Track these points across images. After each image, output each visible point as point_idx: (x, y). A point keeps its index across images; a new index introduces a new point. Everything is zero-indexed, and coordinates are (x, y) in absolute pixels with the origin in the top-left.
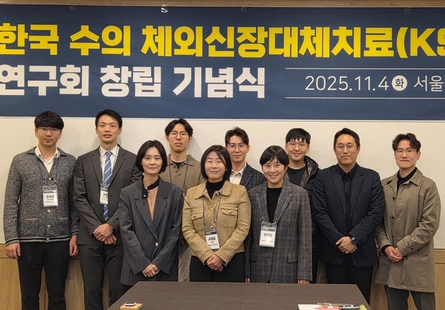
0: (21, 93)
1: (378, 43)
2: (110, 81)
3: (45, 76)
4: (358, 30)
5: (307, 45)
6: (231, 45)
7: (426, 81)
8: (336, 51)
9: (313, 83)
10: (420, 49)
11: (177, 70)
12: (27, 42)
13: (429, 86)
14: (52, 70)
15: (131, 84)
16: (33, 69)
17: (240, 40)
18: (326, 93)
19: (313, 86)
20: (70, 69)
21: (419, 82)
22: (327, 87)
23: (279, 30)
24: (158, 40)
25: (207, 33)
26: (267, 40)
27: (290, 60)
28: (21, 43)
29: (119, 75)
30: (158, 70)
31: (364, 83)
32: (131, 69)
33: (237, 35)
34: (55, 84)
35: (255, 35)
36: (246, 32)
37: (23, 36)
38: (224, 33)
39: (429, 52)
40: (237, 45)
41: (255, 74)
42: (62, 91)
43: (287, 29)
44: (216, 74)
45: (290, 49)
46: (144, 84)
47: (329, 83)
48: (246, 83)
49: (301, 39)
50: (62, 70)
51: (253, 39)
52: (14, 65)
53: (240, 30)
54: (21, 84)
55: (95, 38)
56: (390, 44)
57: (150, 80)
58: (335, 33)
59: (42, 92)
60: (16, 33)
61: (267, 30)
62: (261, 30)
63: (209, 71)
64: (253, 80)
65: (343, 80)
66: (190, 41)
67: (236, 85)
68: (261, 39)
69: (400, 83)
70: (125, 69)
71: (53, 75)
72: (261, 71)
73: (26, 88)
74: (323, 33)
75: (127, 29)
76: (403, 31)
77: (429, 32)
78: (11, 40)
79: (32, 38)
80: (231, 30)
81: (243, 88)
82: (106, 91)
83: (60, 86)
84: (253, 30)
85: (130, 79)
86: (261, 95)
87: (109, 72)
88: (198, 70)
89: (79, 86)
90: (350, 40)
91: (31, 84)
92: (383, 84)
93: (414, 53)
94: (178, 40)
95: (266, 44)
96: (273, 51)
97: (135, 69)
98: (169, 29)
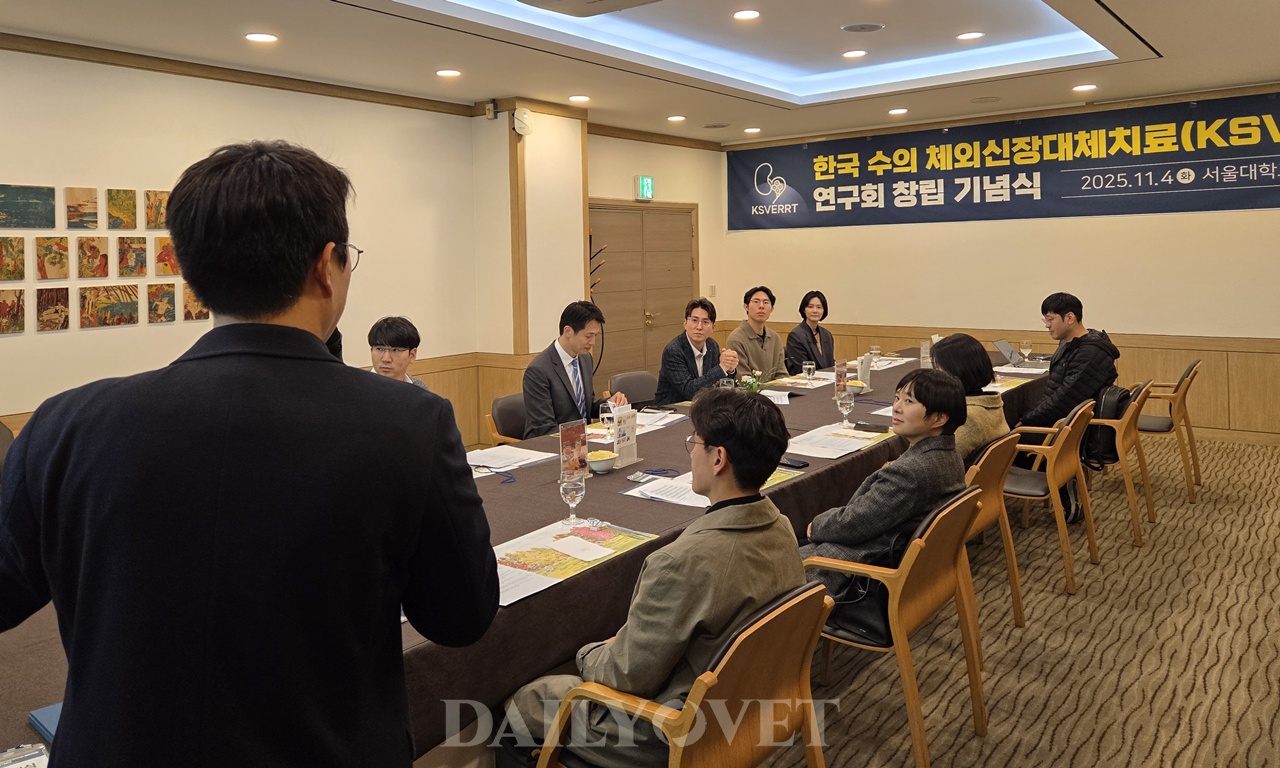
0: (833, 208)
1: (1161, 139)
2: (901, 194)
3: (850, 194)
4: (1136, 130)
5: (1082, 148)
6: (1006, 154)
7: (1217, 172)
8: (1113, 151)
9: (1089, 183)
10: (1209, 141)
11: (958, 181)
12: (836, 169)
13: (1221, 177)
14: (855, 189)
15: (918, 195)
16: (841, 189)
17: (1015, 149)
18: (1103, 190)
19: (1090, 184)
20: (869, 188)
21: (1208, 174)
22: (1104, 185)
23: (1053, 137)
24: (941, 157)
25: (983, 147)
26: (1041, 147)
27: (1066, 164)
28: (832, 170)
29: (908, 189)
30: (941, 182)
31: (1145, 179)
32: (918, 183)
33: (1012, 145)
34: (858, 200)
35: (1030, 144)
36: (1021, 142)
37: (833, 164)
38: (1000, 145)
39: (1220, 142)
40: (1012, 154)
41: (1030, 178)
42: (863, 205)
43: (1061, 136)
44: (993, 181)
45: (1066, 152)
46: (929, 194)
47: (1106, 181)
48: (1022, 187)
49: (1075, 144)
50: (863, 188)
51: (1028, 148)
52: (827, 187)
53: (1014, 141)
54: (832, 202)
55: (888, 160)
56: (1174, 140)
57: (934, 191)
58: (1111, 134)
59: (848, 207)
60: (827, 162)
61: (1041, 138)
62: (1035, 138)
63: (987, 179)
64: (1028, 184)
65: (1121, 177)
66: (969, 154)
67: (1012, 190)
68: (1036, 147)
69: (1186, 176)
70: (913, 183)
71: (856, 193)
72: (1037, 176)
73: (836, 204)
74: (1098, 137)
75: (914, 150)
76: (1188, 125)
77: (1219, 123)
78: (824, 169)
79: (839, 166)
80: (1006, 142)
81: (1018, 192)
82: (898, 203)
83: (862, 201)
84: (1028, 139)
85: (918, 191)
86: (1037, 196)
87: (900, 187)
88: (977, 179)
89: (877, 200)
90: (1128, 140)
91: (840, 201)
92: (1167, 178)
93: (1202, 145)
94: (958, 155)
95: (1041, 150)
96: (1048, 156)
97: (921, 182)
98: (950, 146)
